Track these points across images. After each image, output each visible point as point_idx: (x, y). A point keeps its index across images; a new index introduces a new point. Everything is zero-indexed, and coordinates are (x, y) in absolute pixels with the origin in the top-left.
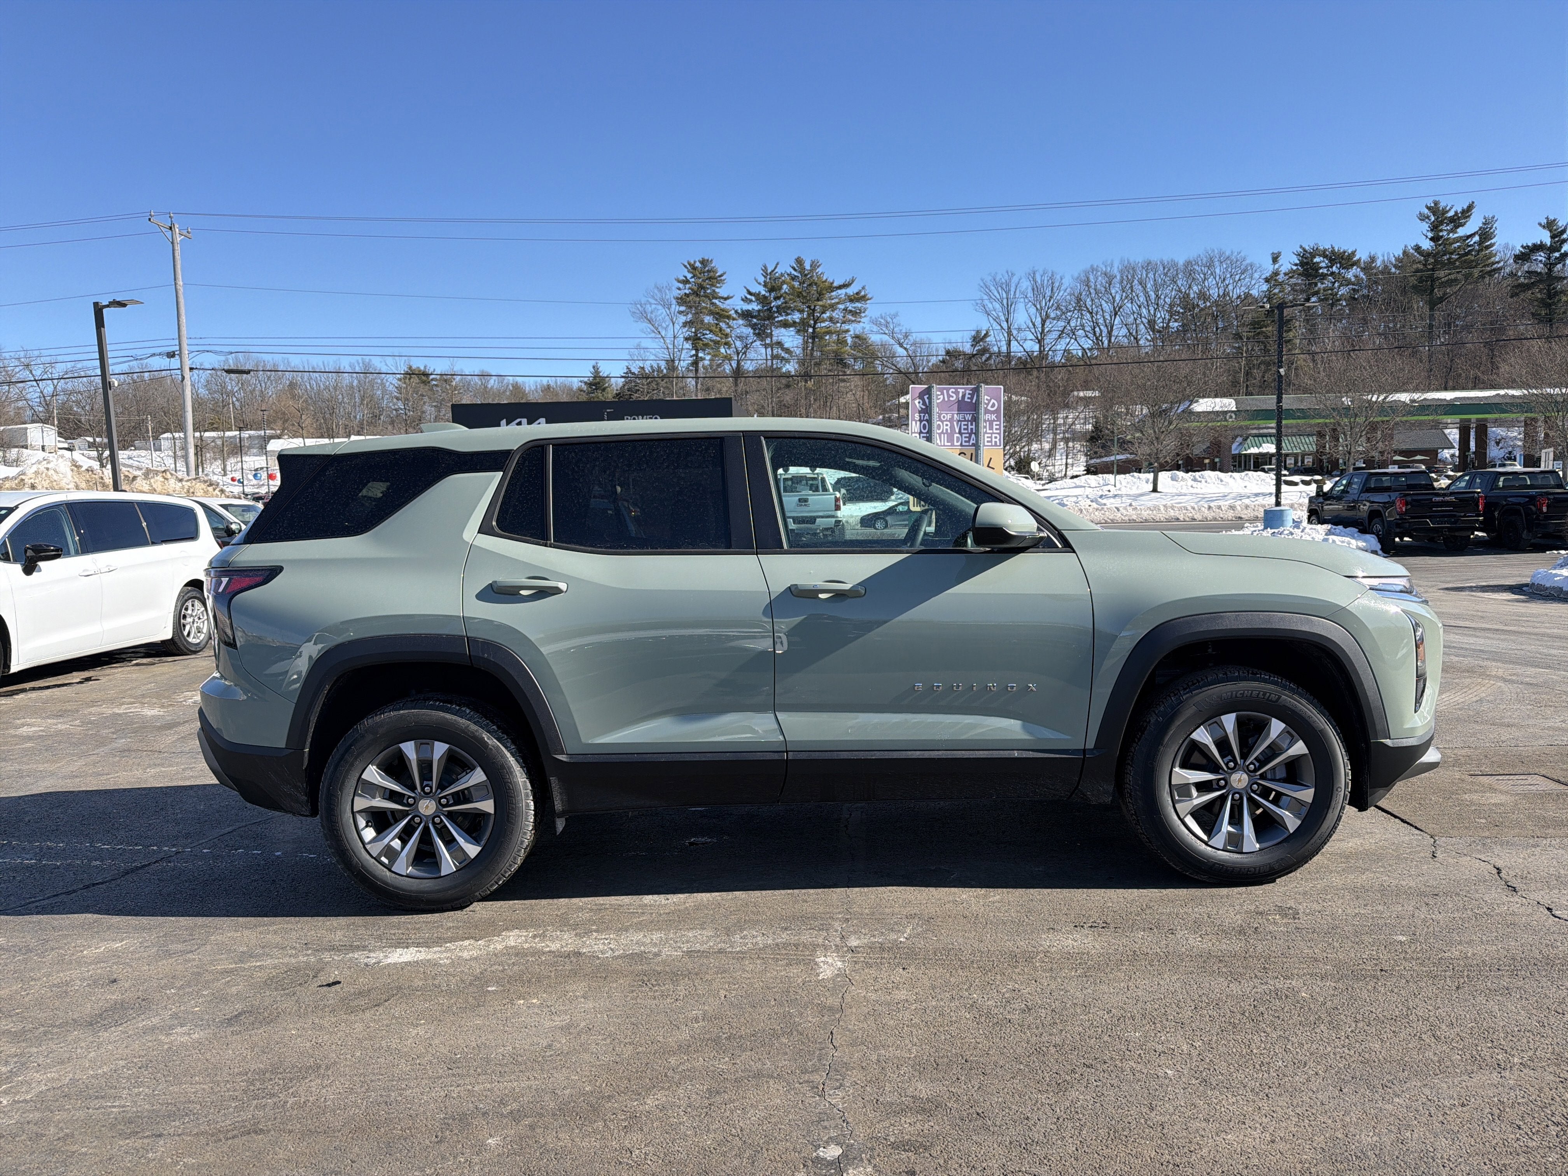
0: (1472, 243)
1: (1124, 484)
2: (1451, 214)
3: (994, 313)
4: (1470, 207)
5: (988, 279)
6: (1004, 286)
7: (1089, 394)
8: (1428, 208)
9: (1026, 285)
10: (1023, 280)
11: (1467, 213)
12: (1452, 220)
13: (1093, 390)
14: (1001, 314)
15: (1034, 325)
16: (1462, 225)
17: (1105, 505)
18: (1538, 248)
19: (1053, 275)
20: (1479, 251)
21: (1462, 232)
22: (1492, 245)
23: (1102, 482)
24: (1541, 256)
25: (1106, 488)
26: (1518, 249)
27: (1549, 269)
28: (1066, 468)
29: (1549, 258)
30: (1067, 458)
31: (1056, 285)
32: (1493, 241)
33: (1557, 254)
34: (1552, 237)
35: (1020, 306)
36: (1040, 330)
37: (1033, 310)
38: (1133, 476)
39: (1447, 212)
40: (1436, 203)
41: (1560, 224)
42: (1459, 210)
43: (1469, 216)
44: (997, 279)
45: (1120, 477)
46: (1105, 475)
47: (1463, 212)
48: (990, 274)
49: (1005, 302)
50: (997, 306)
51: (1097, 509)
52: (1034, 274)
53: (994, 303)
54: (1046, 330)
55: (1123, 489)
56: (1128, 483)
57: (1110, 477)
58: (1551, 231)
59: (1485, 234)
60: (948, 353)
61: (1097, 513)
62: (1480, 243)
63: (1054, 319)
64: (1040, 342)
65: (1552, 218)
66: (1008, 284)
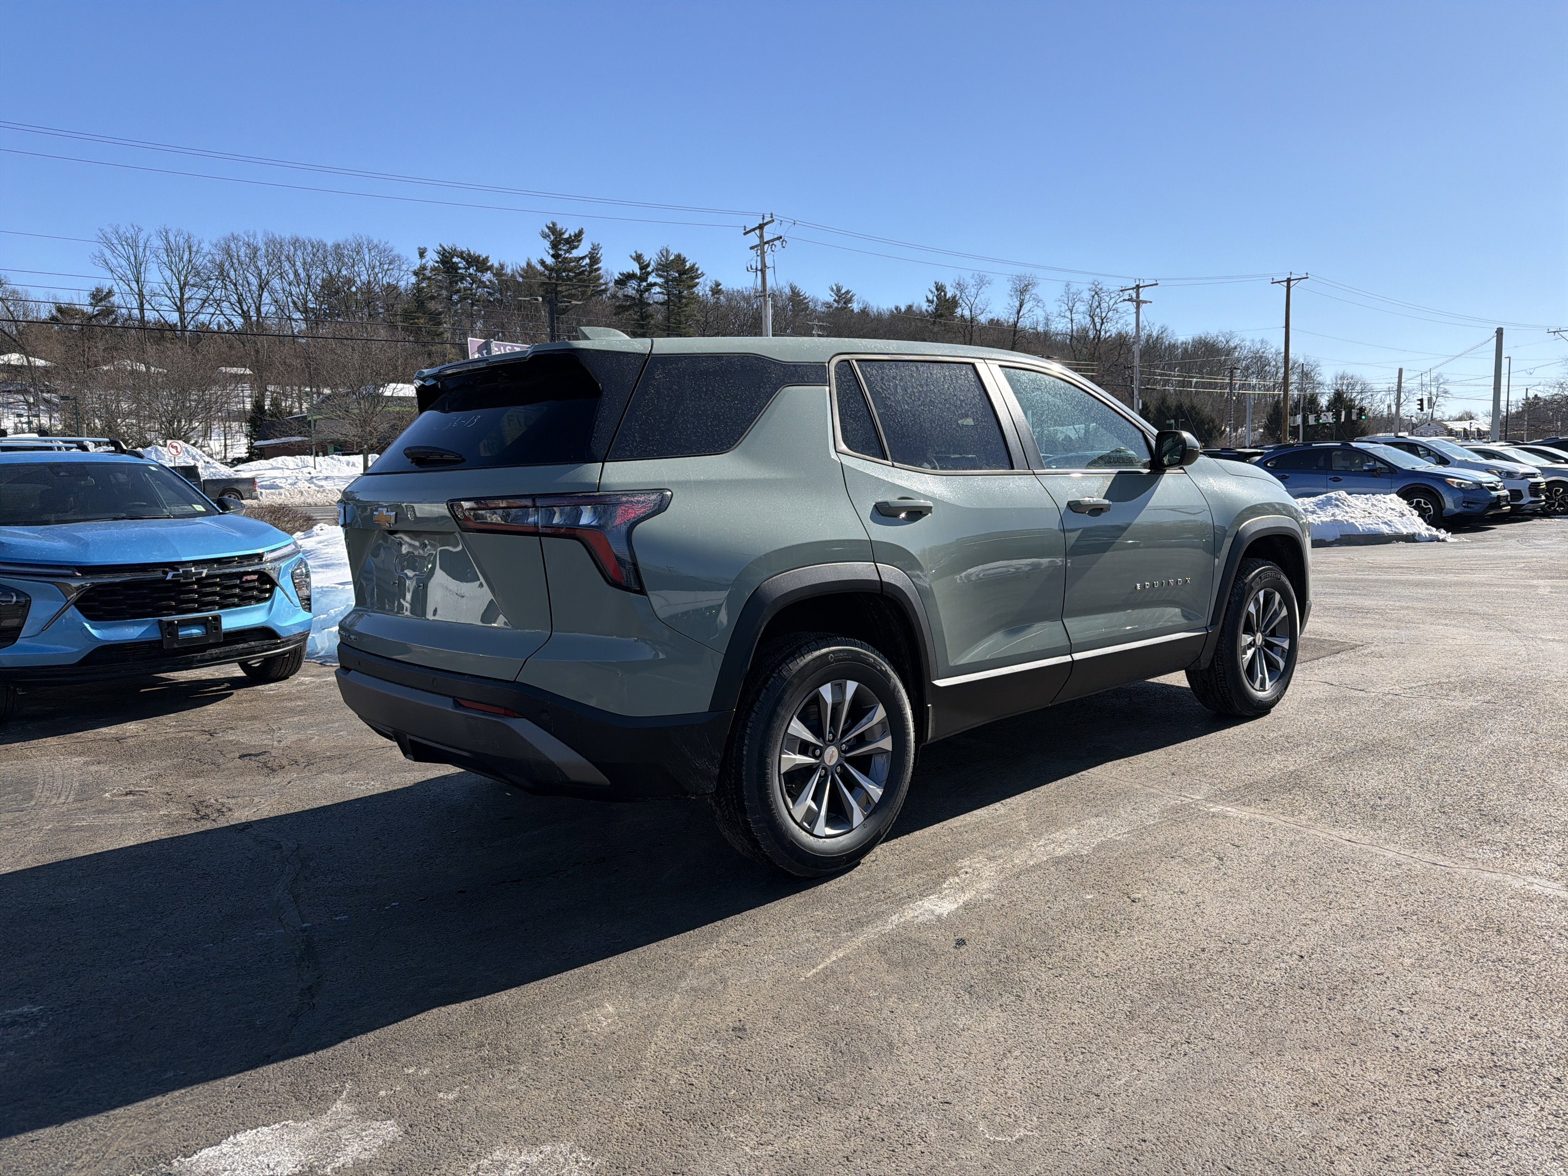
0: (583, 264)
1: (324, 466)
2: (566, 236)
3: (119, 269)
4: (581, 233)
5: (109, 230)
6: (130, 241)
7: (241, 371)
8: (549, 228)
9: (157, 243)
10: (153, 238)
11: (579, 236)
12: (568, 241)
13: (245, 367)
14: (129, 272)
15: (171, 290)
16: (576, 247)
17: (322, 486)
18: (630, 276)
19: (189, 238)
20: (591, 272)
21: (575, 253)
22: (599, 269)
23: (300, 464)
24: (634, 283)
25: (305, 470)
26: (617, 276)
27: (641, 296)
28: (226, 450)
29: (640, 286)
30: (225, 439)
31: (194, 249)
32: (599, 265)
33: (645, 284)
34: (641, 269)
35: (153, 267)
36: (178, 295)
37: (167, 273)
38: (332, 458)
39: (563, 234)
40: (554, 224)
41: (645, 258)
42: (573, 234)
43: (580, 241)
44: (121, 232)
45: (320, 459)
46: (303, 457)
47: (575, 236)
48: (110, 225)
49: (132, 259)
50: (124, 263)
51: (318, 491)
52: (167, 233)
53: (119, 259)
54: (186, 296)
55: (324, 471)
56: (328, 465)
57: (309, 459)
58: (639, 263)
59: (594, 259)
60: (59, 309)
61: (319, 495)
62: (591, 265)
63: (193, 286)
64: (180, 309)
65: (639, 252)
66: (135, 241)
